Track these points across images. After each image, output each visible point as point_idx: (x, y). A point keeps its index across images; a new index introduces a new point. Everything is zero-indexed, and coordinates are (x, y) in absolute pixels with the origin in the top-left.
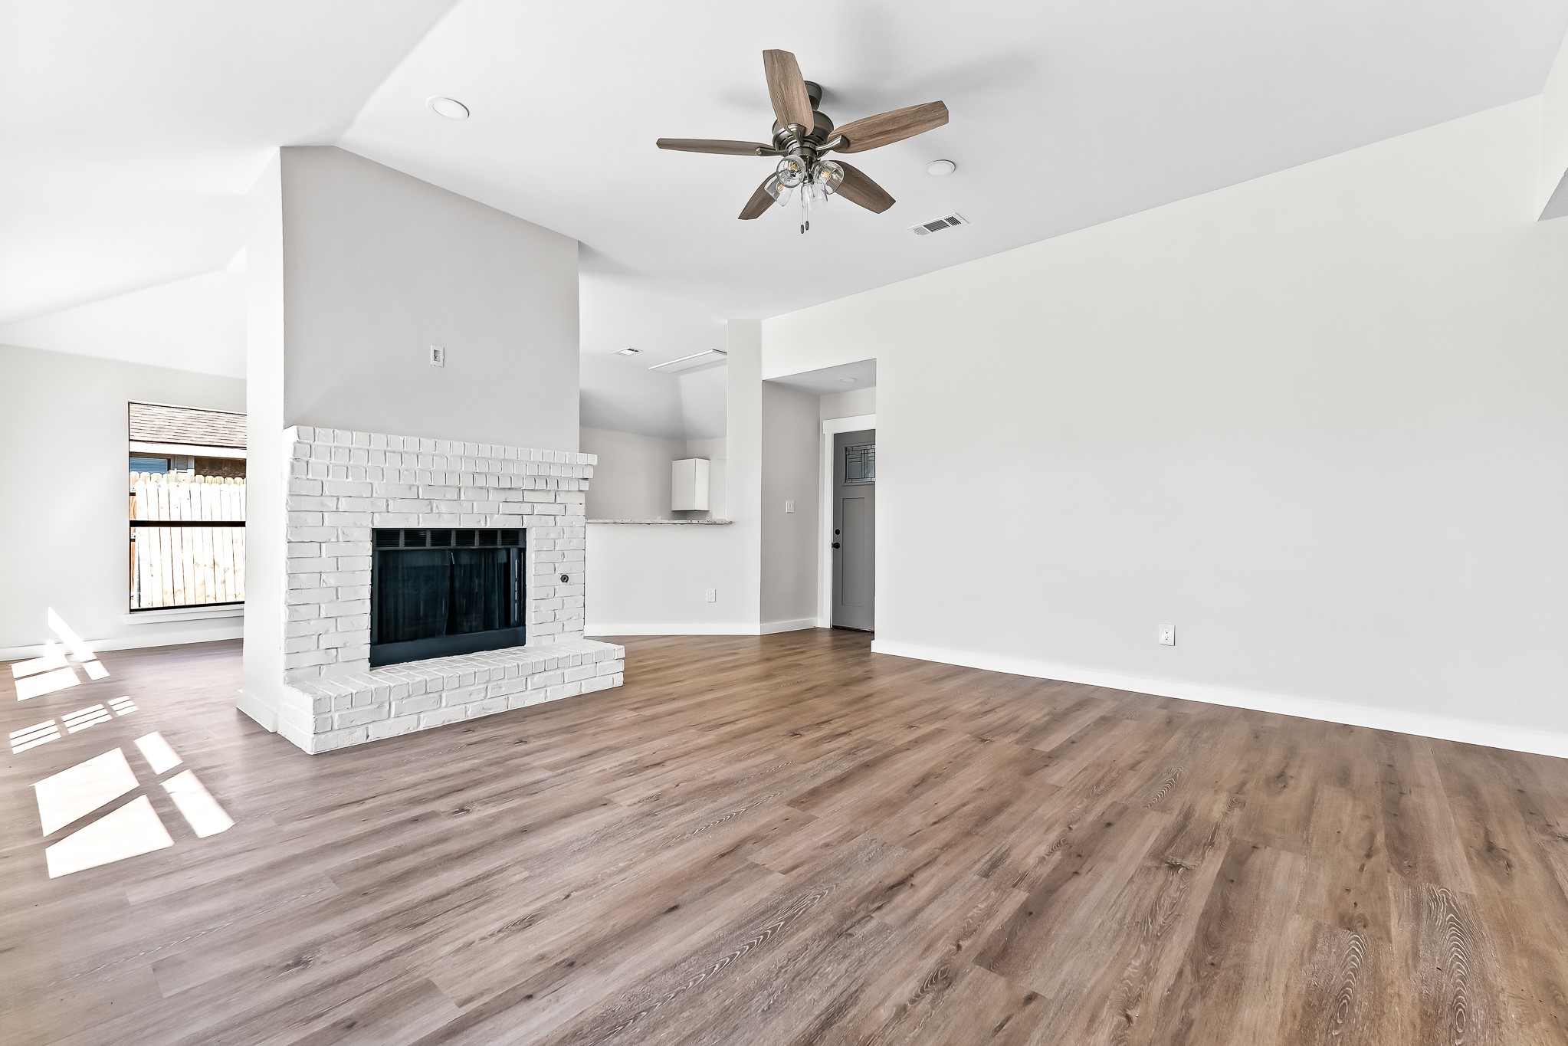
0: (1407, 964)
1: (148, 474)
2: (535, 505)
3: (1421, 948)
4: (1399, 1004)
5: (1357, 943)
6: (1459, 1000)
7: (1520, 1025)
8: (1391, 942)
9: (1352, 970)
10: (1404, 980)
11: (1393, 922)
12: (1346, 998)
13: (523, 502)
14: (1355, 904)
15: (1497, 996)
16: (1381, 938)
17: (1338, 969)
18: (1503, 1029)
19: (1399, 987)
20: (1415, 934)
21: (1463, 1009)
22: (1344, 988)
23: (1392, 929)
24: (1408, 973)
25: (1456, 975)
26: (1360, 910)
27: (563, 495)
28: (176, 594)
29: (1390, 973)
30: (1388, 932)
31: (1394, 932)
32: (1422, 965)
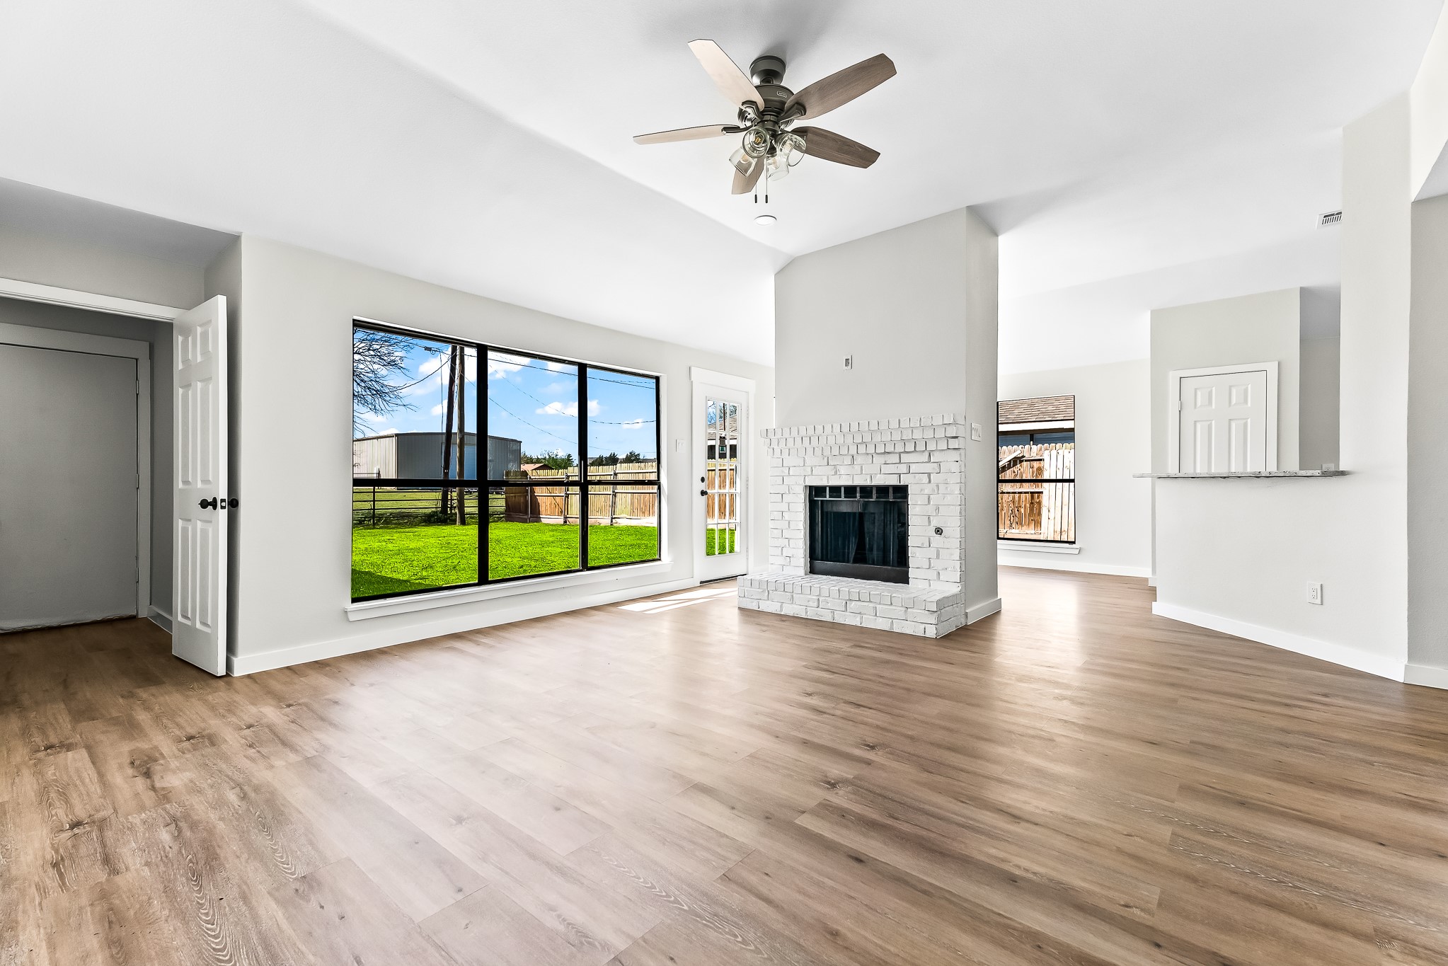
0: (246, 883)
1: (1054, 444)
2: (911, 465)
3: (244, 908)
4: (235, 852)
5: (289, 871)
6: (197, 885)
7: (149, 899)
8: (269, 893)
9: (277, 849)
10: (241, 870)
11: (280, 915)
12: (267, 832)
13: (900, 462)
14: (322, 907)
15: (170, 910)
16: (277, 889)
17: (286, 844)
18: (161, 887)
19: (241, 863)
20: (256, 919)
21: (192, 880)
22: (272, 837)
23: (276, 907)
24: (241, 878)
25: (207, 904)
26: (314, 904)
27: (936, 454)
28: (1063, 533)
29: (253, 868)
30: (277, 901)
31: (273, 905)
32: (235, 889)
